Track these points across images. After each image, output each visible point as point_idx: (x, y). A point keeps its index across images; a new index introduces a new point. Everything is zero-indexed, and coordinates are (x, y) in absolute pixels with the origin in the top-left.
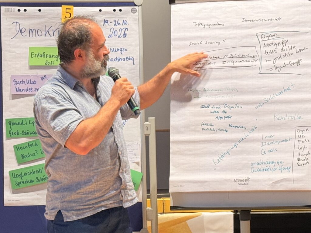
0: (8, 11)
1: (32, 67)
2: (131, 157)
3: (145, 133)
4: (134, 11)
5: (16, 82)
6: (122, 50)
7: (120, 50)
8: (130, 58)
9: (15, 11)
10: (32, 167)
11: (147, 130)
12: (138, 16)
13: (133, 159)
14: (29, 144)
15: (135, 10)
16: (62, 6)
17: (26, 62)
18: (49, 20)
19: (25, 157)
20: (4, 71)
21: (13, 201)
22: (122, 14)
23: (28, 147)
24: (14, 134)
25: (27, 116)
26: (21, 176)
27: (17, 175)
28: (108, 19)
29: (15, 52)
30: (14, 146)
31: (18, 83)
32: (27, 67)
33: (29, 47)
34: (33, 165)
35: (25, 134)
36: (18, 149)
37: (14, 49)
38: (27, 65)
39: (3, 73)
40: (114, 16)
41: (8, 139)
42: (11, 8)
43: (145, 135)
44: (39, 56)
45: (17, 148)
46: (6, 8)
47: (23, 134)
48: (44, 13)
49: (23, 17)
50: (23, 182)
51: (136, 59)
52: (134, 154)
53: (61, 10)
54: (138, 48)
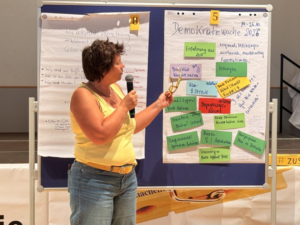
0: (170, 14)
1: (186, 58)
2: (259, 129)
3: (270, 111)
4: (265, 16)
5: (174, 69)
6: (255, 46)
7: (253, 46)
8: (261, 53)
9: (175, 14)
10: (184, 134)
11: (272, 109)
12: (269, 19)
13: (259, 131)
14: (182, 116)
15: (266, 14)
16: (211, 11)
17: (182, 54)
18: (200, 21)
19: (179, 126)
20: (165, 60)
21: (169, 159)
22: (256, 18)
23: (181, 119)
24: (171, 109)
25: (181, 95)
26: (175, 141)
27: (172, 140)
28: (245, 22)
29: (174, 46)
30: (171, 118)
31: (175, 70)
32: (183, 58)
33: (185, 42)
34: (184, 133)
35: (179, 109)
36: (174, 121)
37: (173, 44)
38: (183, 56)
39: (165, 62)
40: (250, 19)
41: (166, 112)
42: (173, 12)
43: (269, 112)
44: (192, 50)
45: (173, 119)
46: (168, 12)
47: (178, 109)
48: (198, 16)
49: (181, 18)
50: (177, 146)
51: (266, 54)
52: (260, 127)
53: (210, 14)
54: (267, 44)
